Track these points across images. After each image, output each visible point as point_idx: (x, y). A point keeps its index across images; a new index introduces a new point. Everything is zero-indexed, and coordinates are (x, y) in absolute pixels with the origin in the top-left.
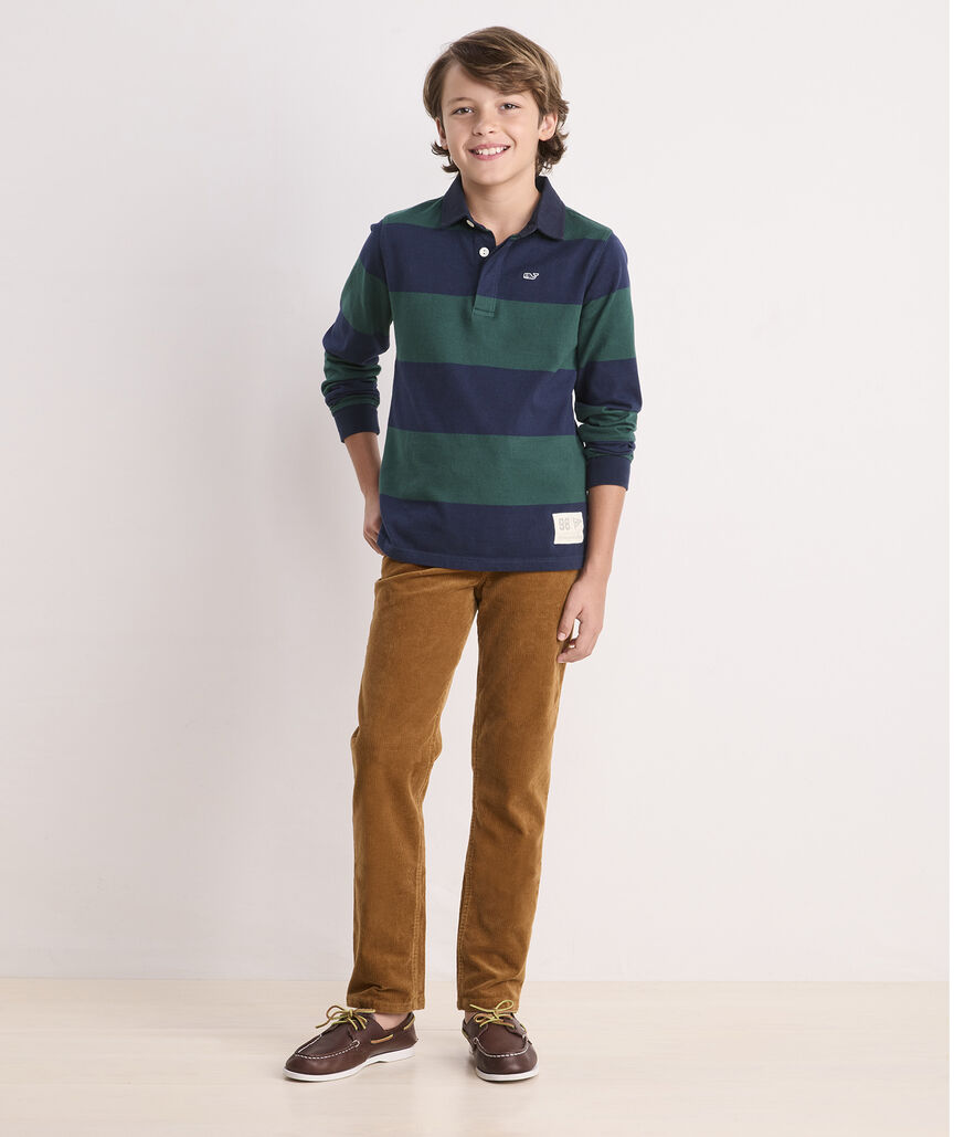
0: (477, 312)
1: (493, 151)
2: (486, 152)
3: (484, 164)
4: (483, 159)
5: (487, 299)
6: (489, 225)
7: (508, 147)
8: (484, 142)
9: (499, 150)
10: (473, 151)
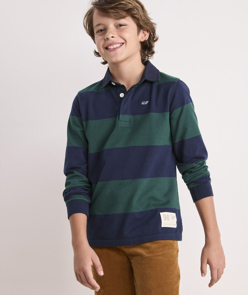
0: (121, 122)
1: (115, 46)
2: (112, 47)
3: (112, 53)
4: (111, 51)
5: (126, 116)
6: (122, 83)
7: (123, 43)
8: (110, 42)
9: (118, 45)
10: (107, 48)
